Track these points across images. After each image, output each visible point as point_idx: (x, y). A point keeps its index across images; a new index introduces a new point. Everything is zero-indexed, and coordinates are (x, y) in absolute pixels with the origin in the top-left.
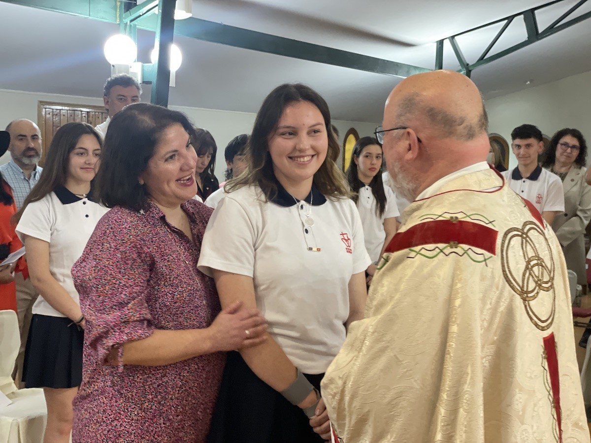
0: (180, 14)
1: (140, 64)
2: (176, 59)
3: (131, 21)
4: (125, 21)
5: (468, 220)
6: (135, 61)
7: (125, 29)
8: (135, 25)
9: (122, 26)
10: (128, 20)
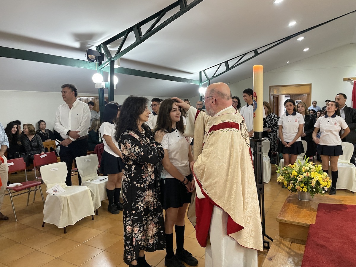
0: (116, 66)
1: (104, 82)
2: (116, 80)
3: (101, 69)
4: (99, 69)
5: (232, 121)
6: (103, 82)
7: (99, 72)
8: (102, 70)
9: (98, 71)
10: (100, 69)
